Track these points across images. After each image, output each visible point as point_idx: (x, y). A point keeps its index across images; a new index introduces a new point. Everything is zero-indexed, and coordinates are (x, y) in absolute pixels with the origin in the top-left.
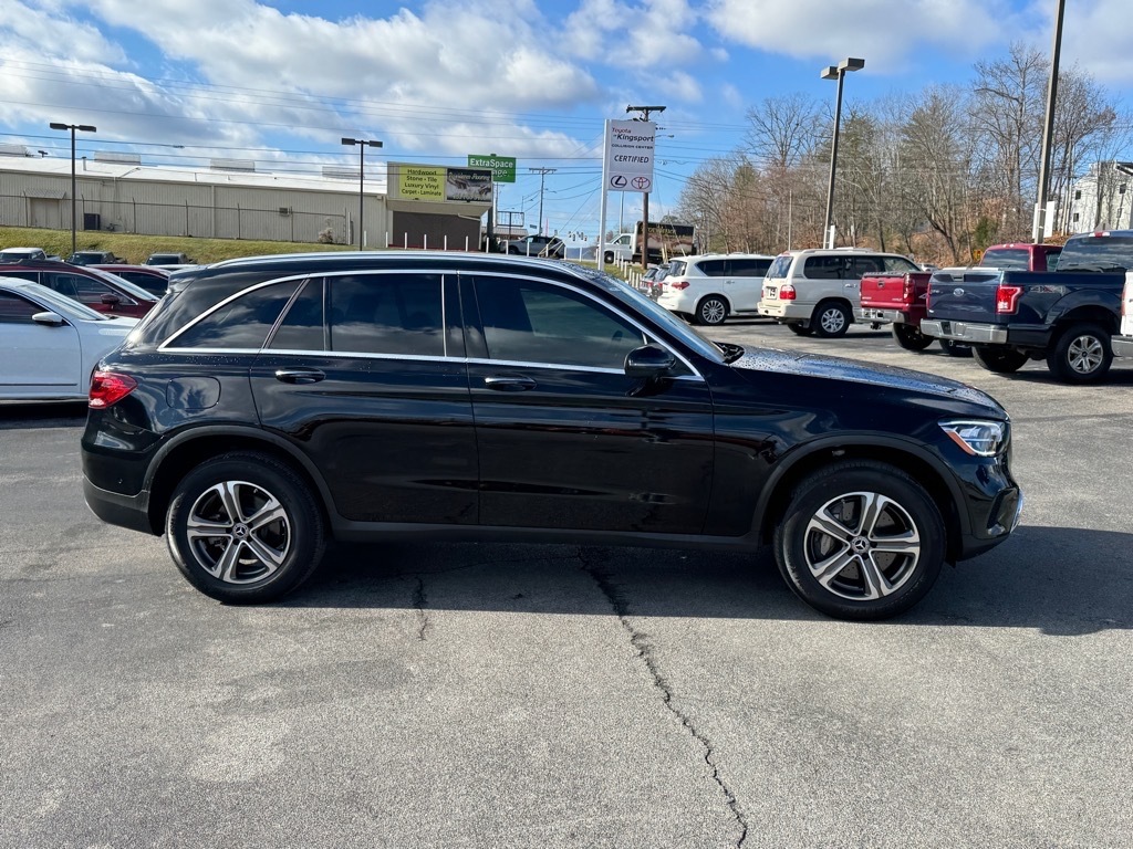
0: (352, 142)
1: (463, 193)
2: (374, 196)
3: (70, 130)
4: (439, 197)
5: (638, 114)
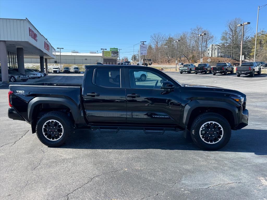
0: (102, 49)
1: (114, 55)
2: (100, 56)
3: (60, 49)
4: (110, 56)
5: (142, 43)
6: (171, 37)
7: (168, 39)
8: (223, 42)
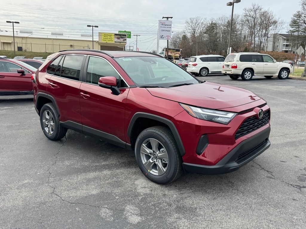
0: (90, 26)
1: (119, 40)
2: (95, 41)
3: (12, 23)
6: (214, 22)
7: (209, 25)
8: (294, 29)
